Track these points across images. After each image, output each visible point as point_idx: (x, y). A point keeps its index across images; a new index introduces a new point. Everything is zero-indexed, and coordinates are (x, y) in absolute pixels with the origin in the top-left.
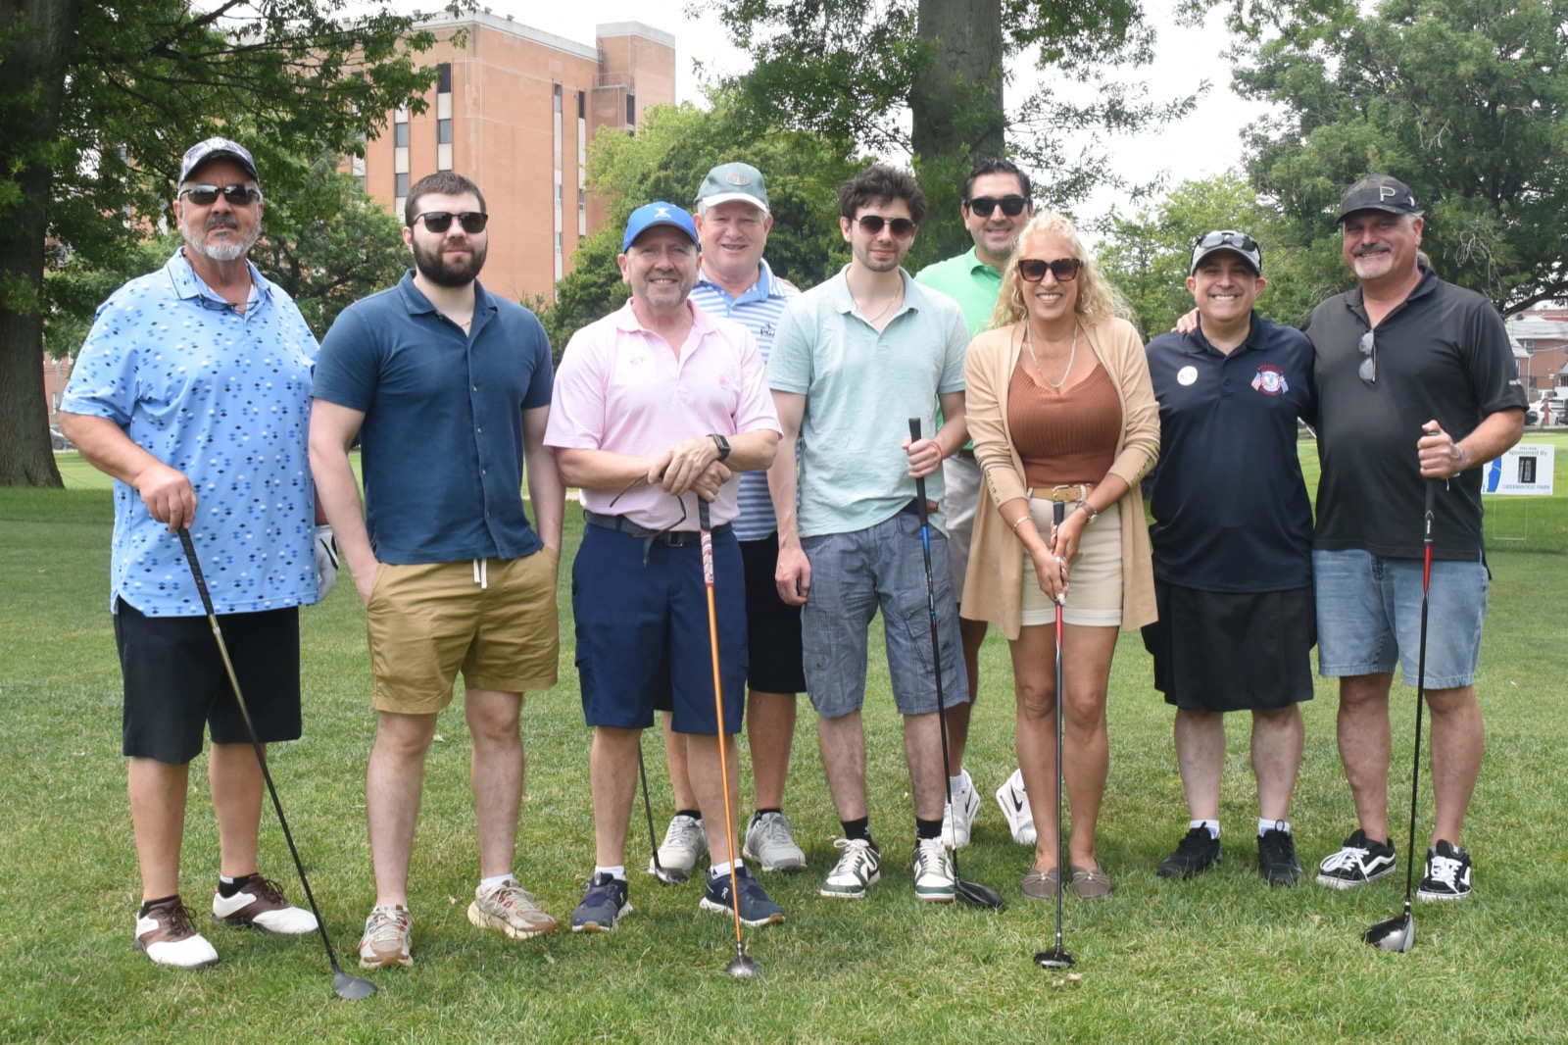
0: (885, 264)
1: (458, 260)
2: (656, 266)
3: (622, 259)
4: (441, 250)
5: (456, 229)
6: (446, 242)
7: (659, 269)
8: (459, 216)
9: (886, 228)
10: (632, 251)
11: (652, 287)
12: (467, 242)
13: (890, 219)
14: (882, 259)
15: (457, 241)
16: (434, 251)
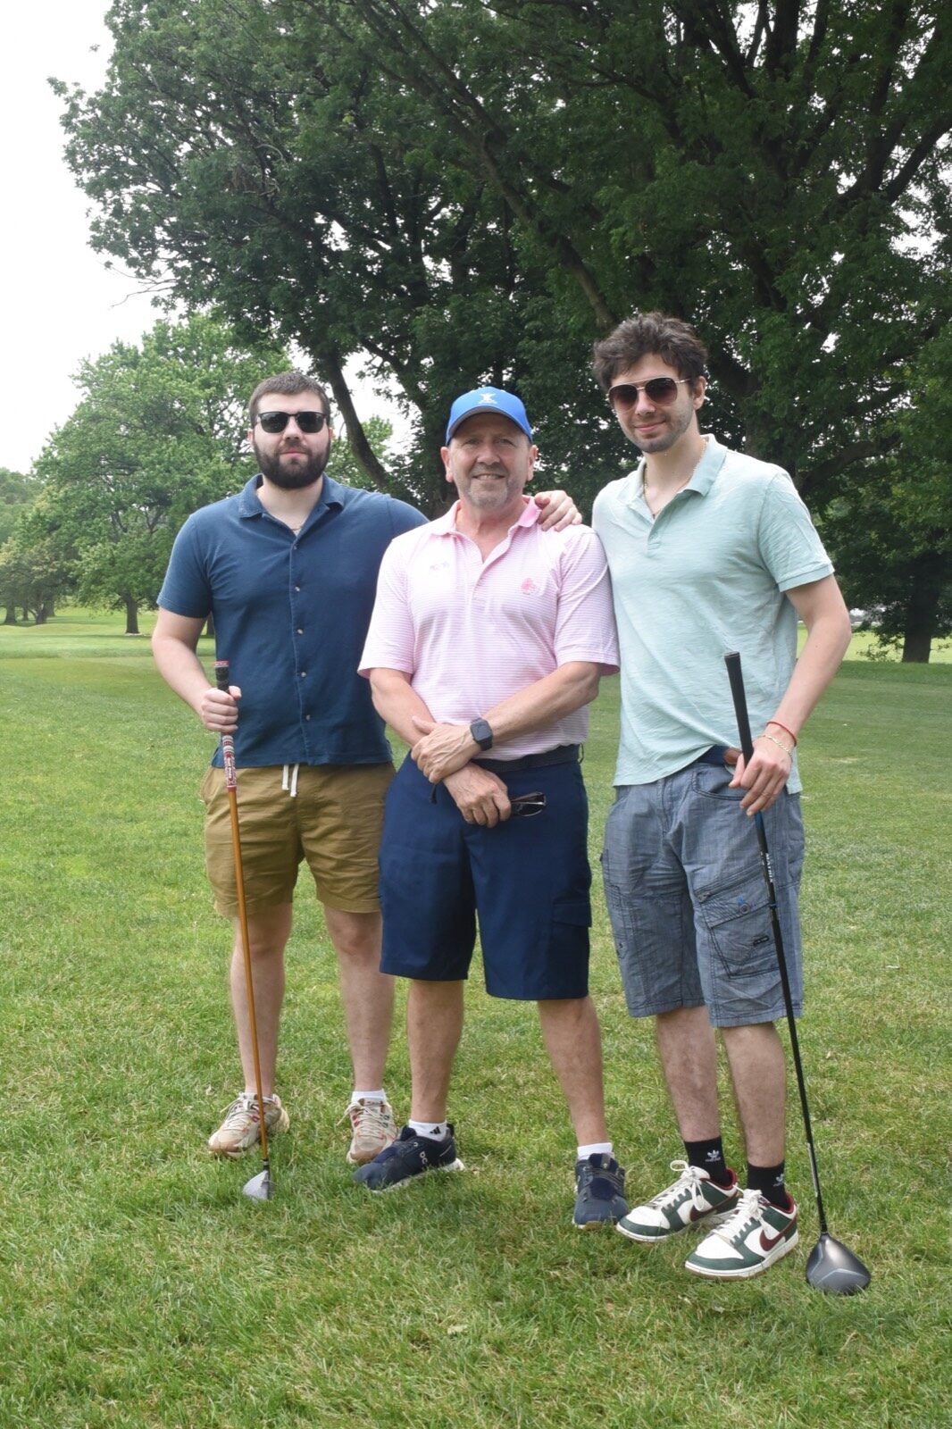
0: (654, 440)
1: (294, 462)
2: (479, 460)
3: (445, 451)
4: (278, 453)
5: (292, 429)
6: (282, 443)
7: (482, 463)
8: (295, 415)
9: (642, 396)
10: (454, 443)
11: (476, 483)
12: (304, 443)
13: (642, 384)
14: (650, 436)
15: (293, 442)
16: (270, 453)
